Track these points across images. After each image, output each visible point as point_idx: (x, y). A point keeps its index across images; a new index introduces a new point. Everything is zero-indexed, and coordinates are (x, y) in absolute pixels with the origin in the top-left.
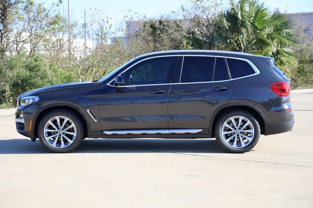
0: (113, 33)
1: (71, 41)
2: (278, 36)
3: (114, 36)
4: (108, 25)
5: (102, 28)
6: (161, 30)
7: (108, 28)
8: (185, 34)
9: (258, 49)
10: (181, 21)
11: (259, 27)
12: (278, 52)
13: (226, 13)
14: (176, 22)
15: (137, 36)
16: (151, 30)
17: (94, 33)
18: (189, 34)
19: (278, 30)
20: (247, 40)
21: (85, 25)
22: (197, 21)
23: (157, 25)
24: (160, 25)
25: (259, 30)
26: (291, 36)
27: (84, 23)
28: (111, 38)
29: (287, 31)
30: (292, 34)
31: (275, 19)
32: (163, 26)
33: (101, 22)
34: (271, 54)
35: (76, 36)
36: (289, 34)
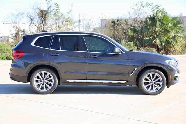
0: (94, 25)
1: (73, 29)
2: (175, 28)
3: (94, 27)
4: (91, 22)
5: (88, 23)
6: (117, 25)
7: (91, 23)
8: (130, 26)
9: (165, 35)
10: (128, 20)
11: (166, 24)
12: (175, 36)
13: (150, 17)
14: (125, 20)
15: (106, 27)
16: (113, 24)
17: (84, 25)
18: (132, 26)
19: (175, 25)
20: (160, 30)
21: (79, 21)
22: (135, 20)
23: (116, 22)
24: (118, 22)
25: (166, 25)
26: (181, 28)
27: (79, 20)
28: (93, 28)
29: (180, 25)
30: (182, 27)
31: (174, 19)
32: (119, 22)
33: (88, 20)
34: (171, 37)
35: (76, 27)
36: (181, 27)
